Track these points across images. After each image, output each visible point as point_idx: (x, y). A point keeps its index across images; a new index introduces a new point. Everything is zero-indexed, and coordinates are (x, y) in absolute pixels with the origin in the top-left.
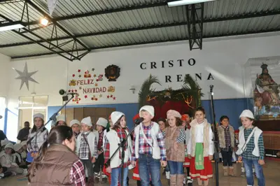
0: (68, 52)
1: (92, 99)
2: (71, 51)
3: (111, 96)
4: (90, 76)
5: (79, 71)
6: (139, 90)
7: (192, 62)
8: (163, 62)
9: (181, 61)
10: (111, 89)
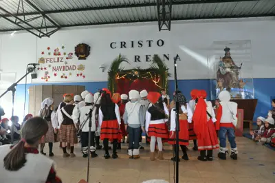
0: (37, 29)
1: (62, 77)
2: (39, 28)
3: (81, 74)
4: (59, 54)
5: (49, 48)
6: (108, 69)
7: (160, 43)
8: (133, 42)
9: (150, 41)
10: (81, 68)
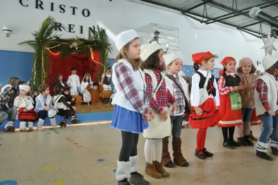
7: (86, 13)
8: (52, 4)
9: (74, 8)
